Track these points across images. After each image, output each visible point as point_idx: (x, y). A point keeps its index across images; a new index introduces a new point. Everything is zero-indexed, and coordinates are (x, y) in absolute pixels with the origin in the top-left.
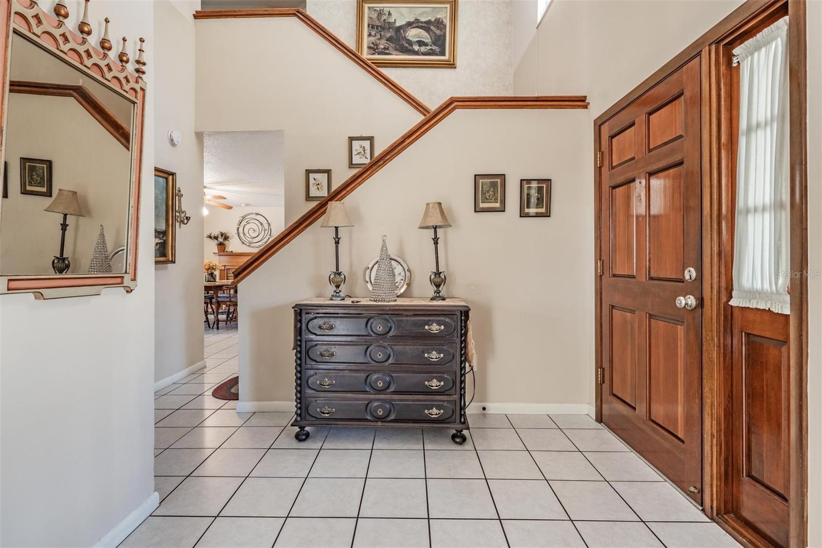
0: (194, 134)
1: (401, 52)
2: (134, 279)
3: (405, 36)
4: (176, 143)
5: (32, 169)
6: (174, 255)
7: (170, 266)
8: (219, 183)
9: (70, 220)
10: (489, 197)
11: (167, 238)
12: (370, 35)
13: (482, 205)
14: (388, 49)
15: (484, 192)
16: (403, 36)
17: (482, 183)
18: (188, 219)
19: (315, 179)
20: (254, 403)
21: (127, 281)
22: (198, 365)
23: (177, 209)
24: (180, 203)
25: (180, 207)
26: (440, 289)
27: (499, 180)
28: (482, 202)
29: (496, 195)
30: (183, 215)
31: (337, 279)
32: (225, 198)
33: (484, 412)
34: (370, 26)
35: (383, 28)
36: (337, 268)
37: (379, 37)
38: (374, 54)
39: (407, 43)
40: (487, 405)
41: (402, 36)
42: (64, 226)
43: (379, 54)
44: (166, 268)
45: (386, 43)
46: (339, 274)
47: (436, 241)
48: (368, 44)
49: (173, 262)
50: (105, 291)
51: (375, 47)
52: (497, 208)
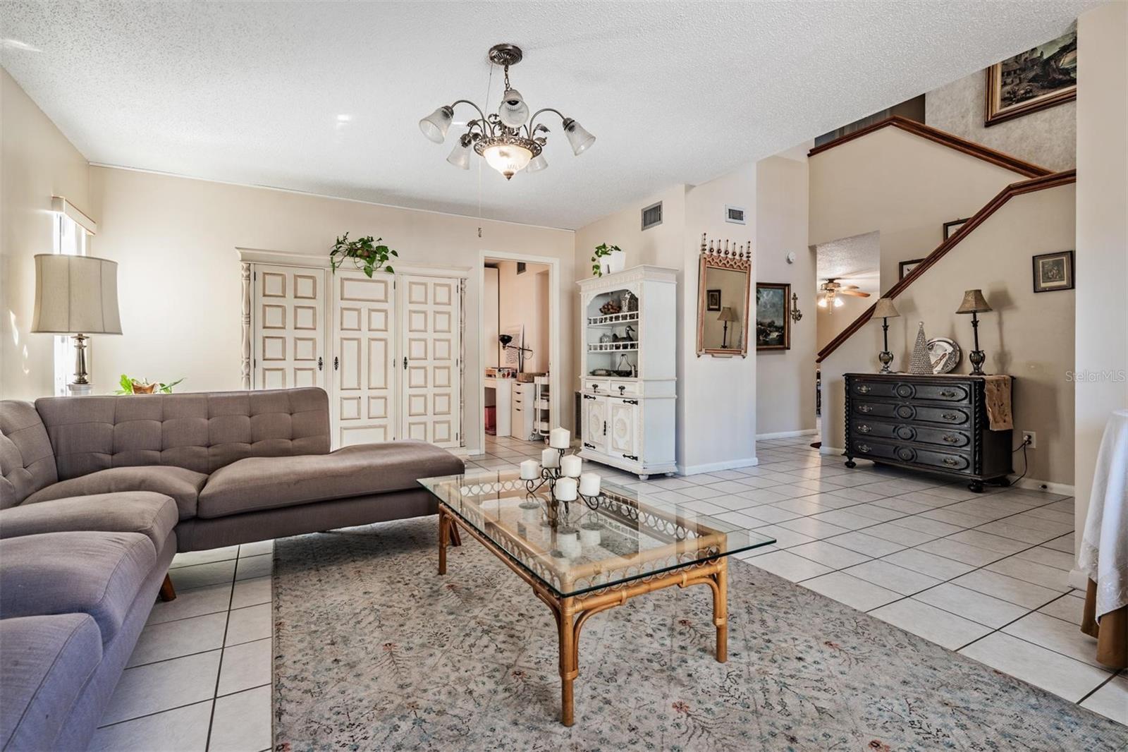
0: (808, 248)
1: (1052, 88)
2: (746, 352)
3: (1057, 67)
4: (791, 261)
5: (712, 296)
6: (789, 344)
7: (787, 351)
8: (851, 273)
9: (729, 324)
10: (1053, 276)
11: (785, 331)
12: (1004, 84)
13: (1043, 285)
14: (1031, 91)
15: (1046, 271)
16: (1055, 67)
17: (1043, 263)
18: (800, 316)
19: (908, 270)
20: (830, 448)
21: (743, 353)
22: (810, 431)
23: (792, 308)
24: (795, 305)
25: (795, 307)
26: (980, 366)
27: (1064, 258)
28: (1043, 282)
29: (1062, 273)
30: (797, 313)
31: (886, 358)
32: (858, 288)
33: (1044, 490)
34: (1006, 74)
35: (1023, 70)
36: (886, 349)
37: (1018, 82)
38: (1010, 105)
39: (1060, 74)
40: (1050, 484)
41: (1053, 68)
42: (725, 328)
43: (1018, 102)
44: (784, 353)
45: (1029, 85)
46: (888, 353)
47: (975, 324)
48: (1002, 94)
49: (789, 348)
50: (734, 357)
51: (1012, 96)
52: (1065, 286)
